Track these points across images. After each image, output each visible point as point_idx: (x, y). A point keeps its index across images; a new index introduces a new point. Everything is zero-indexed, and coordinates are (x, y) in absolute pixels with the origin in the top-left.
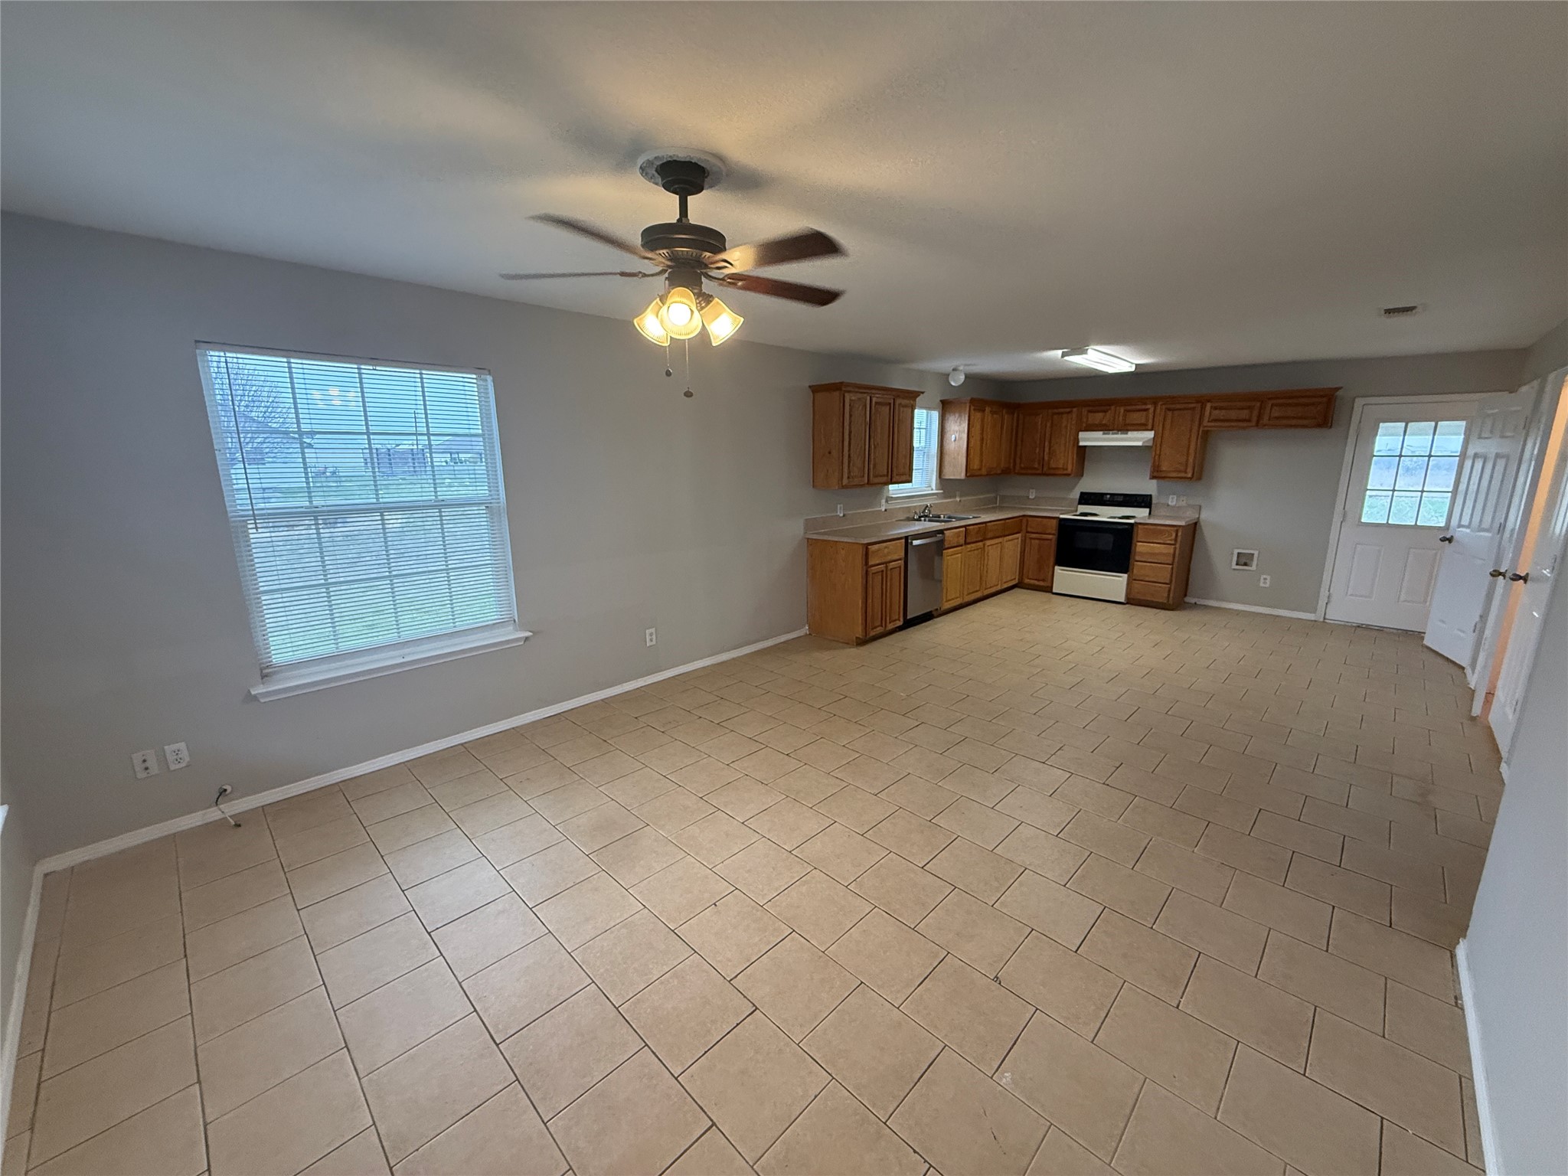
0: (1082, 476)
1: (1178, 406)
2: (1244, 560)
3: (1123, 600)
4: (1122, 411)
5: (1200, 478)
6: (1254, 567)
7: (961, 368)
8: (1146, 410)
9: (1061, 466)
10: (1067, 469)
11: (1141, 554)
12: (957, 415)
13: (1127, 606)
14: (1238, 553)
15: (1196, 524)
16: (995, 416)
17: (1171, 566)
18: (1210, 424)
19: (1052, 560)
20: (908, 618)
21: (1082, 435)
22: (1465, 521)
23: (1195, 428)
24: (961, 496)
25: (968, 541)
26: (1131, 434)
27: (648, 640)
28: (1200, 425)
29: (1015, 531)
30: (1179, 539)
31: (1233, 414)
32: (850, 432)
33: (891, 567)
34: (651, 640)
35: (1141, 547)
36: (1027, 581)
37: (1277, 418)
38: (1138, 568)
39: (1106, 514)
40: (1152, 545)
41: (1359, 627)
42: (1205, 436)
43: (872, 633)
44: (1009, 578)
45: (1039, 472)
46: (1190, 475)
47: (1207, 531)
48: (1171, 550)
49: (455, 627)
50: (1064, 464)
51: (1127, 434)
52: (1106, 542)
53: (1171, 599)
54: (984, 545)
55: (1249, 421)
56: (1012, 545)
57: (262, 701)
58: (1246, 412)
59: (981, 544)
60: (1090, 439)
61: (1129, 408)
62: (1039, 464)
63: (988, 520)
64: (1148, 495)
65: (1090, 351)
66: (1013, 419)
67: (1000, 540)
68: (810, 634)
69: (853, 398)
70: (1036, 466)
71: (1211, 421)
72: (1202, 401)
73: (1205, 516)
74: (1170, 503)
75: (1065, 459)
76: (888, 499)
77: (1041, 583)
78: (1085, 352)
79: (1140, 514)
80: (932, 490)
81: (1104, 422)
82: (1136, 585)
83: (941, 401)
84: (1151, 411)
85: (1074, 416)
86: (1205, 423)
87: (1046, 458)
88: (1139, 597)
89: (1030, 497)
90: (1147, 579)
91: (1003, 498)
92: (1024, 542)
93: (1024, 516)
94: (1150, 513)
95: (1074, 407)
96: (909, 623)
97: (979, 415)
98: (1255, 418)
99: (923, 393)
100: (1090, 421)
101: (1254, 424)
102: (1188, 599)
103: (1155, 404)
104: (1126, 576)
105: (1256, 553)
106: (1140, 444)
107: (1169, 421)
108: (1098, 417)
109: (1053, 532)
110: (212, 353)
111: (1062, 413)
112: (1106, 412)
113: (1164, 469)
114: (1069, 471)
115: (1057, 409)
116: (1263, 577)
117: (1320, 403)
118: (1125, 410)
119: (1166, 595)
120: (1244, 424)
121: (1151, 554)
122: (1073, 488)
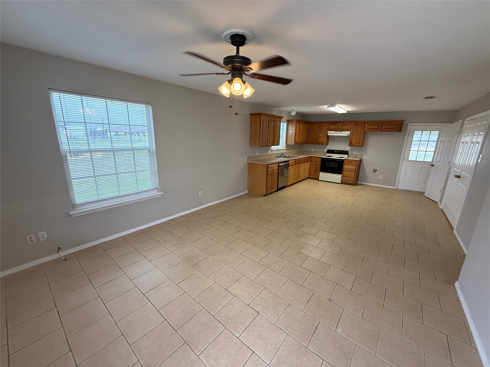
0: (328, 144)
1: (358, 124)
2: (375, 171)
3: (340, 183)
4: (341, 124)
5: (363, 146)
6: (378, 173)
7: (295, 110)
8: (348, 125)
9: (322, 142)
10: (324, 142)
11: (346, 168)
12: (292, 125)
13: (341, 184)
14: (373, 169)
15: (361, 160)
16: (303, 125)
17: (354, 172)
18: (367, 130)
19: (319, 170)
20: (278, 188)
21: (329, 132)
22: (438, 160)
23: (362, 131)
24: (292, 150)
25: (295, 164)
26: (343, 132)
27: (200, 195)
29: (308, 161)
30: (357, 164)
31: (374, 127)
32: (262, 129)
33: (274, 172)
34: (201, 195)
35: (346, 167)
36: (311, 176)
37: (387, 129)
38: (345, 173)
39: (335, 156)
40: (349, 166)
41: (407, 191)
42: (365, 133)
43: (268, 193)
44: (306, 175)
45: (315, 143)
46: (360, 145)
47: (364, 162)
48: (355, 167)
49: (138, 191)
51: (342, 132)
52: (335, 165)
53: (354, 182)
54: (300, 165)
55: (378, 129)
56: (307, 165)
57: (73, 216)
58: (378, 126)
59: (299, 165)
60: (331, 133)
61: (343, 124)
63: (301, 157)
64: (348, 151)
65: (336, 106)
66: (308, 126)
67: (304, 164)
68: (248, 193)
69: (264, 118)
70: (314, 141)
71: (368, 129)
72: (365, 123)
73: (364, 157)
74: (354, 153)
75: (323, 139)
76: (272, 150)
77: (315, 177)
78: (335, 106)
79: (345, 157)
80: (284, 148)
81: (335, 128)
82: (344, 178)
83: (287, 120)
84: (350, 125)
85: (327, 126)
86: (365, 129)
87: (318, 139)
88: (345, 181)
89: (312, 151)
90: (347, 176)
91: (303, 151)
92: (310, 165)
93: (311, 156)
94: (348, 156)
95: (327, 123)
96: (279, 189)
97: (299, 125)
98: (380, 128)
99: (283, 117)
100: (331, 128)
101: (380, 130)
102: (358, 182)
103: (351, 123)
104: (341, 175)
105: (378, 169)
106: (346, 135)
107: (355, 129)
108: (333, 127)
109: (319, 162)
110: (54, 93)
111: (323, 125)
112: (336, 125)
113: (353, 143)
114: (324, 143)
115: (321, 124)
116: (380, 176)
117: (399, 125)
118: (342, 125)
119: (353, 181)
120: (377, 130)
121: (349, 169)
122: (325, 149)
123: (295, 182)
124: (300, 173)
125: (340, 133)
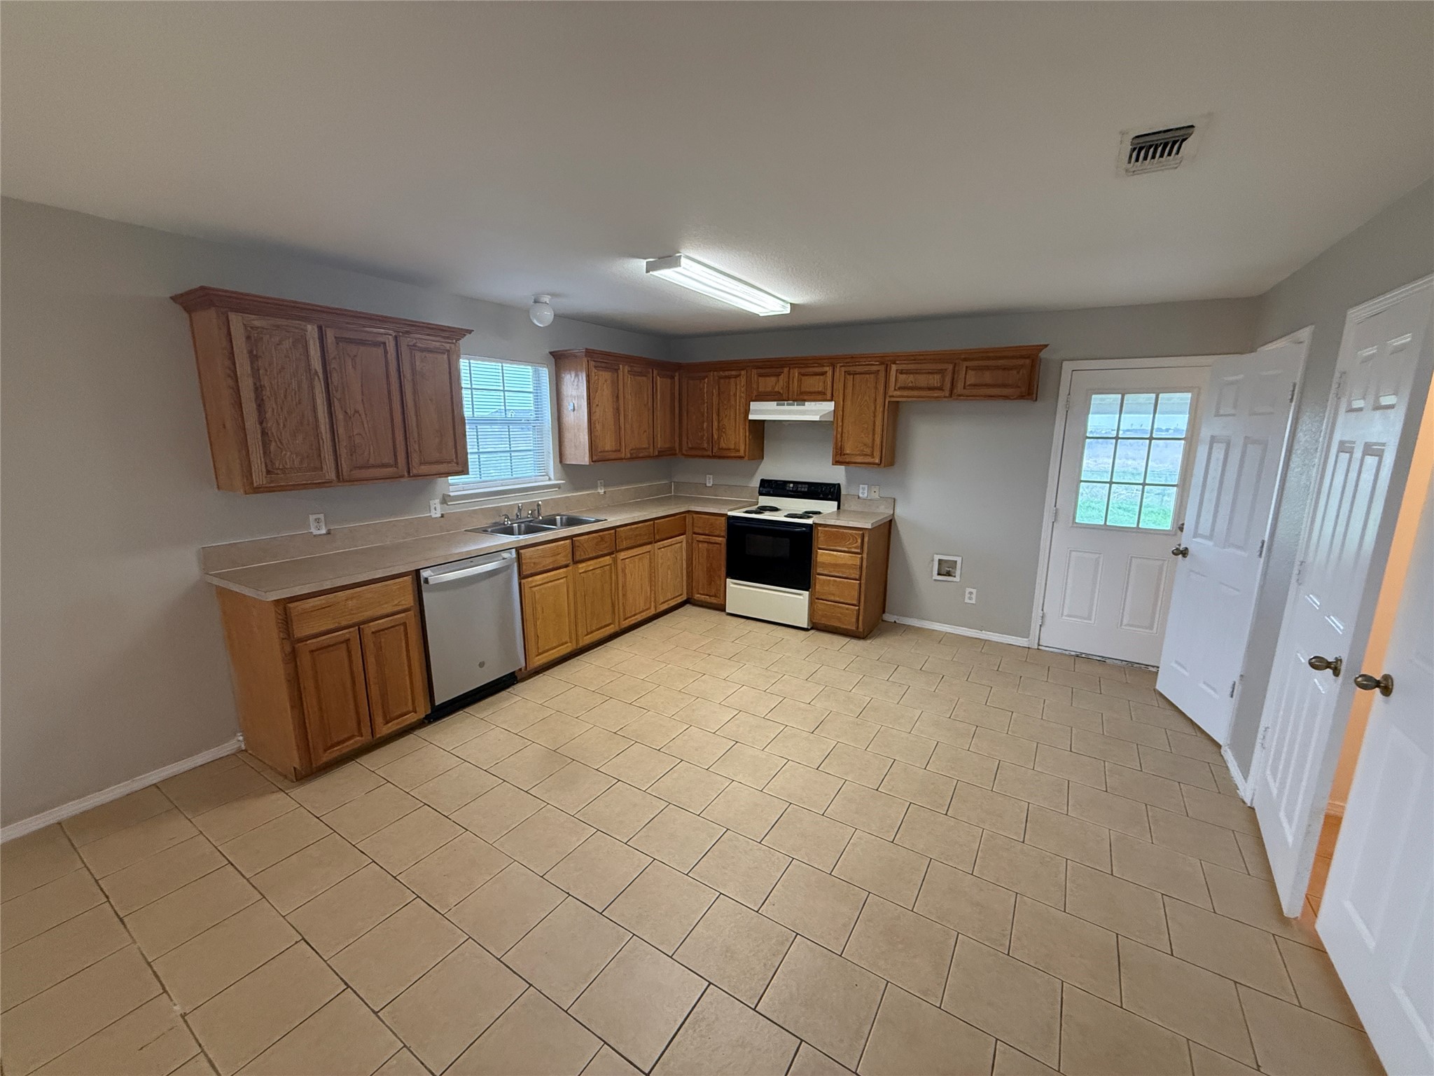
0: (762, 458)
1: (858, 369)
2: (946, 570)
3: (805, 626)
4: (796, 373)
5: (890, 464)
6: (957, 579)
7: (547, 299)
8: (824, 374)
9: (732, 447)
10: (739, 451)
11: (824, 565)
12: (573, 373)
13: (812, 631)
15: (891, 521)
16: (638, 379)
17: (858, 582)
18: (898, 393)
19: (723, 571)
20: (437, 704)
21: (753, 405)
22: (1205, 527)
23: (881, 399)
24: (605, 486)
25: (578, 558)
26: (809, 406)
28: (885, 393)
29: (677, 533)
30: (867, 545)
31: (922, 380)
32: (258, 389)
35: (823, 556)
36: (697, 596)
37: (975, 385)
38: (820, 581)
39: (786, 509)
40: (835, 553)
41: (1077, 656)
42: (894, 409)
43: (327, 757)
44: (669, 596)
45: (710, 454)
46: (877, 461)
47: (904, 532)
48: (856, 560)
50: (735, 443)
51: (804, 405)
52: (782, 551)
53: (861, 624)
54: (615, 560)
55: (941, 389)
56: (671, 554)
58: (937, 377)
59: (607, 560)
60: (764, 411)
61: (803, 371)
62: (708, 443)
64: (834, 485)
65: (683, 260)
66: (673, 383)
68: (244, 751)
70: (705, 445)
71: (899, 388)
72: (886, 362)
73: (902, 512)
74: (861, 495)
75: (737, 438)
77: (713, 600)
78: (676, 263)
79: (827, 507)
80: (550, 479)
81: (776, 389)
82: (820, 605)
83: (551, 352)
84: (830, 374)
85: (743, 380)
86: (891, 392)
87: (716, 436)
88: (824, 621)
89: (708, 485)
90: (832, 598)
91: (678, 485)
92: (690, 546)
93: (688, 512)
94: (839, 507)
95: (743, 370)
96: (440, 712)
97: (606, 376)
98: (948, 385)
100: (762, 389)
101: (947, 394)
102: (888, 617)
103: (834, 366)
104: (806, 593)
105: (959, 560)
106: (817, 418)
107: (849, 390)
108: (769, 383)
109: (723, 534)
111: (729, 377)
112: (778, 375)
113: (848, 452)
114: (742, 453)
115: (724, 371)
116: (968, 590)
117: (1022, 366)
118: (800, 374)
119: (854, 620)
120: (936, 394)
121: (835, 566)
122: (751, 475)
123: (588, 640)
124: (624, 595)
125: (795, 408)
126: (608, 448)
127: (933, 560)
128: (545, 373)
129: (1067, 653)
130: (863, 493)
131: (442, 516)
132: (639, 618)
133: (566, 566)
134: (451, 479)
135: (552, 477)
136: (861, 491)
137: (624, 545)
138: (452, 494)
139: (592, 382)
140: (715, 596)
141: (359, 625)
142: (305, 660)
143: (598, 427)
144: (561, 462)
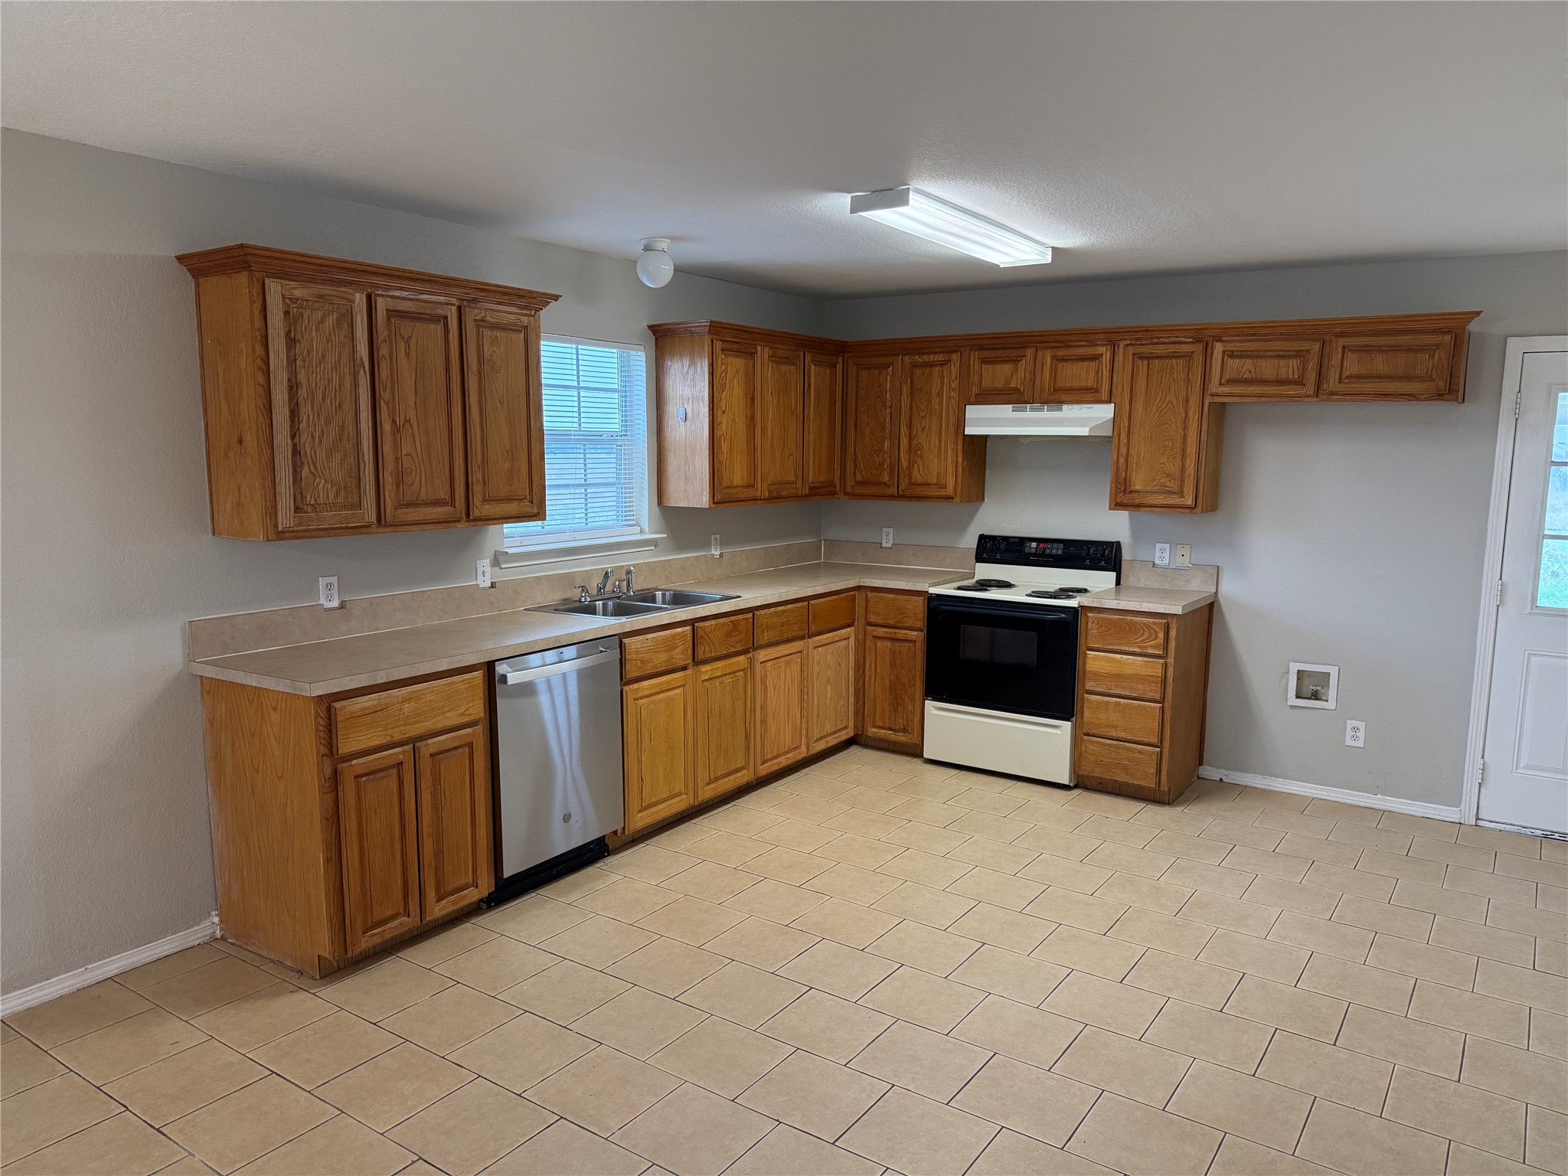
0: (981, 498)
1: (1159, 350)
2: (1311, 688)
3: (1065, 780)
4: (1048, 356)
5: (1212, 507)
6: (1331, 704)
7: (663, 244)
8: (1096, 358)
9: (934, 479)
11: (1099, 677)
12: (686, 362)
13: (1075, 792)
14: (1299, 672)
15: (1211, 605)
16: (784, 367)
17: (1159, 705)
18: (1224, 390)
19: (919, 686)
20: (506, 875)
21: (972, 412)
23: (1194, 401)
24: (723, 543)
25: (700, 656)
26: (1070, 411)
28: (1204, 390)
29: (842, 622)
30: (1172, 644)
31: (1267, 368)
32: (293, 387)
33: (432, 751)
35: (1095, 662)
36: (872, 731)
37: (1359, 377)
38: (1091, 706)
40: (1118, 656)
42: (1218, 415)
44: (828, 728)
45: (893, 491)
46: (1190, 502)
47: (1235, 623)
48: (1155, 668)
50: (938, 475)
51: (1060, 409)
52: (1020, 649)
53: (1164, 777)
54: (751, 661)
55: (1300, 382)
56: (832, 652)
58: (1294, 363)
59: (740, 660)
60: (987, 421)
61: (1061, 353)
62: (891, 475)
63: (758, 603)
64: (1112, 543)
65: (913, 197)
66: (833, 376)
67: (798, 645)
68: (223, 938)
69: (297, 293)
70: (886, 478)
71: (1227, 384)
72: (1204, 338)
73: (1231, 589)
74: (1157, 562)
75: (940, 463)
76: (500, 558)
77: (901, 737)
78: (901, 199)
79: (1097, 583)
80: (642, 532)
81: (1013, 385)
82: (1092, 745)
83: (650, 327)
84: (1106, 358)
85: (955, 370)
86: (1214, 387)
87: (904, 463)
88: (1098, 772)
89: (884, 544)
90: (1114, 734)
92: (861, 644)
93: (859, 588)
94: (1118, 582)
95: (954, 351)
96: (512, 889)
97: (735, 365)
98: (1311, 377)
99: (556, 298)
100: (987, 383)
101: (1311, 390)
102: (1209, 772)
103: (1113, 344)
104: (1066, 726)
105: (1333, 672)
106: (1084, 431)
107: (1141, 383)
108: (999, 374)
109: (917, 624)
111: (931, 365)
112: (1016, 361)
113: (1138, 487)
114: (950, 490)
115: (920, 354)
116: (1350, 724)
117: (1438, 346)
118: (1055, 358)
119: (1153, 770)
120: (1292, 390)
121: (1118, 677)
122: (962, 527)
123: (708, 792)
124: (764, 721)
125: (1046, 414)
126: (737, 481)
127: (1288, 672)
128: (639, 360)
129: (1528, 831)
130: (1162, 558)
131: (493, 585)
132: (784, 761)
133: (684, 668)
134: (508, 528)
135: (646, 529)
136: (1158, 554)
137: (766, 637)
138: (510, 551)
139: (717, 374)
140: (904, 730)
141: (414, 741)
142: (348, 789)
143: (725, 447)
144: (660, 502)
